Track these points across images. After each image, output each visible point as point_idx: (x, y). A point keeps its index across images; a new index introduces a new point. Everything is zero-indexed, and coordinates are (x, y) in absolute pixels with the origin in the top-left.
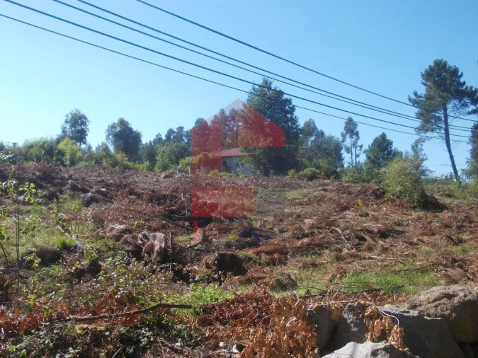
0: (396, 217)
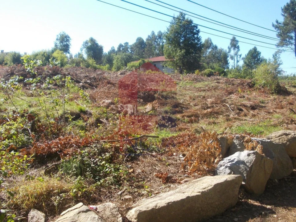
0: (261, 99)
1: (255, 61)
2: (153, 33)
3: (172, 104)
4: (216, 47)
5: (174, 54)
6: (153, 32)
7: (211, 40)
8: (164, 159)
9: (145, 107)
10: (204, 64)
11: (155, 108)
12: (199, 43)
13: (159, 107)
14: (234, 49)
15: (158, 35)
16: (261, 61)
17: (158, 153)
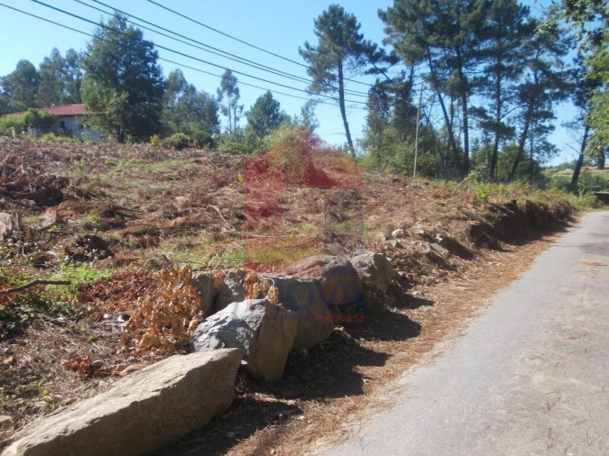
2: (56, 53)
3: (100, 210)
4: (193, 89)
5: (105, 100)
6: (55, 49)
7: (182, 75)
8: (82, 329)
9: (41, 217)
10: (169, 122)
11: (64, 219)
12: (157, 79)
13: (72, 215)
14: (229, 94)
15: (67, 56)
16: (281, 120)
17: (69, 316)
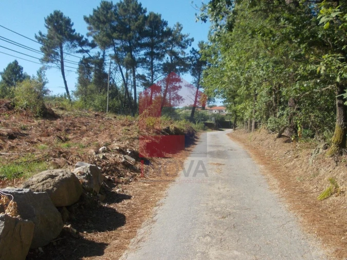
0: (22, 124)
1: (16, 77)
